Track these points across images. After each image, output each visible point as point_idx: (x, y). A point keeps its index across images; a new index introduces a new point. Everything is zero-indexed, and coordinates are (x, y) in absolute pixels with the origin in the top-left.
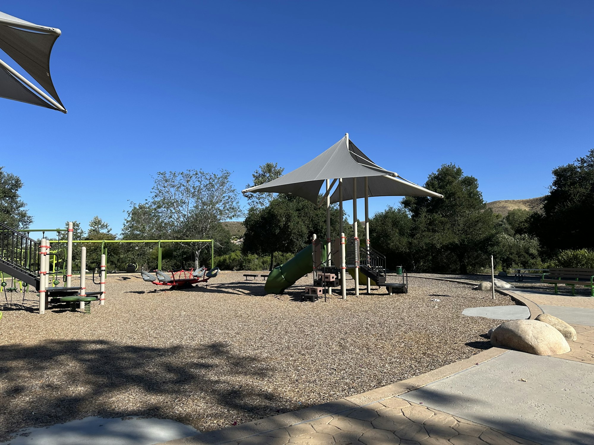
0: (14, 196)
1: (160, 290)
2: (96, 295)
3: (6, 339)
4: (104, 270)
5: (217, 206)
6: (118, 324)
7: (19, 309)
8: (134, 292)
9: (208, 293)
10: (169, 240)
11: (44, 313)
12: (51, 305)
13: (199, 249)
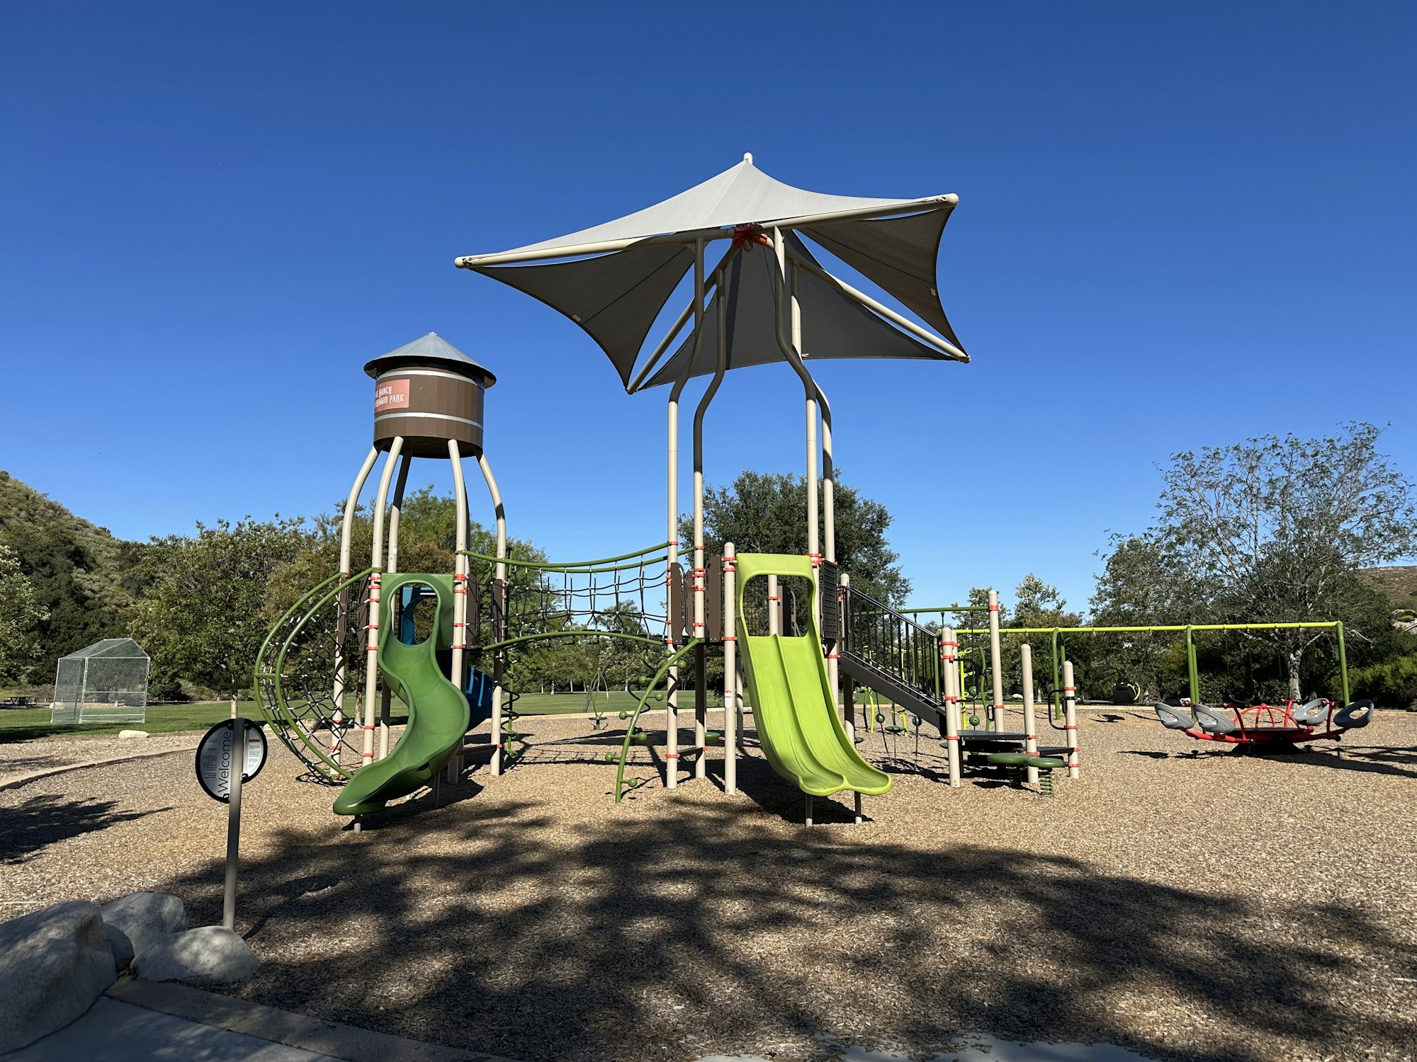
0: (877, 543)
1: (1207, 753)
2: (1060, 755)
3: (902, 832)
4: (1073, 698)
5: (1344, 526)
6: (1122, 828)
7: (913, 773)
8: (1141, 753)
9: (1349, 772)
10: (1210, 624)
11: (958, 786)
12: (968, 769)
13: (1297, 647)
